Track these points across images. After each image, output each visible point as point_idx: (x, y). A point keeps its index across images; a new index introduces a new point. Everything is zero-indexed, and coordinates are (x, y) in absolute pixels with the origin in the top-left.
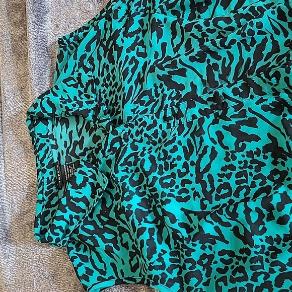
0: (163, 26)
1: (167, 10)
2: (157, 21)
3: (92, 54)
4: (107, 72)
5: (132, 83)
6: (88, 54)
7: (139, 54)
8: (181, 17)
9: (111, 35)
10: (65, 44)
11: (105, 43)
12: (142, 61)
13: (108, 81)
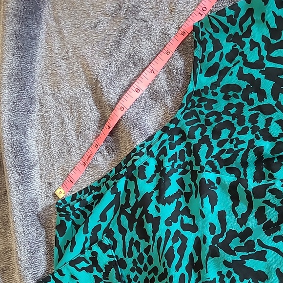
0: (216, 188)
1: (221, 167)
2: (207, 182)
3: (109, 225)
4: (138, 250)
5: (183, 270)
6: (104, 225)
7: (185, 227)
8: (242, 176)
9: (137, 200)
10: (68, 212)
11: (128, 210)
12: (191, 237)
13: (141, 264)
